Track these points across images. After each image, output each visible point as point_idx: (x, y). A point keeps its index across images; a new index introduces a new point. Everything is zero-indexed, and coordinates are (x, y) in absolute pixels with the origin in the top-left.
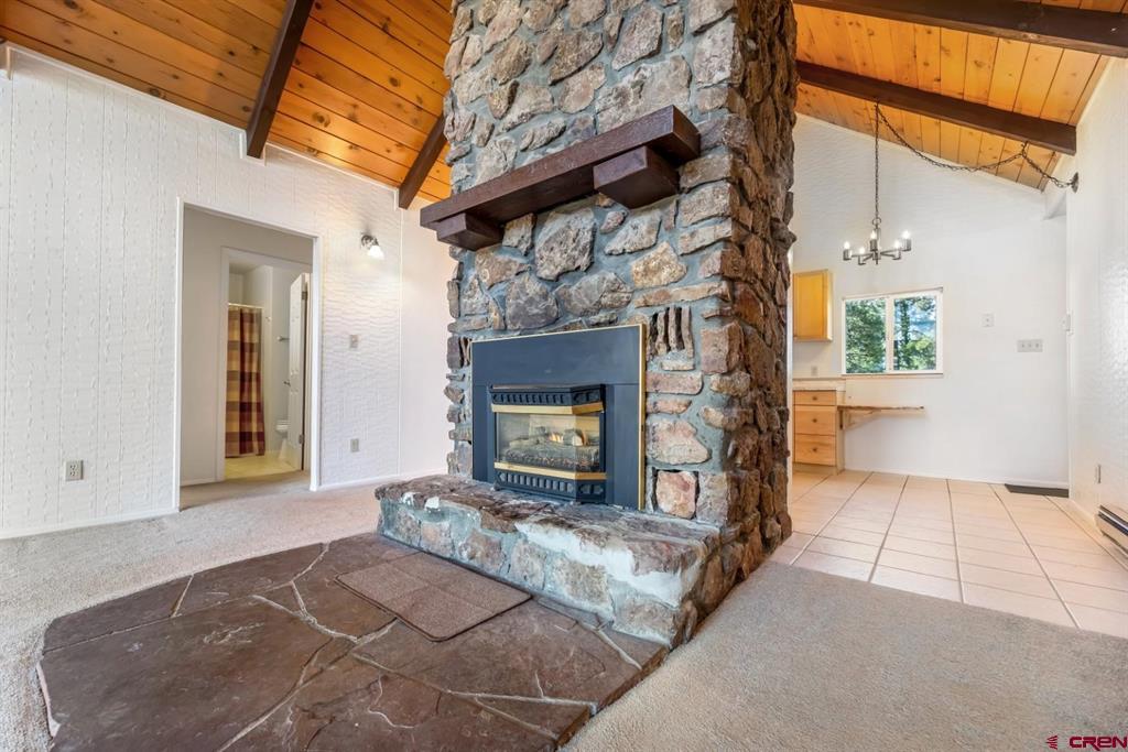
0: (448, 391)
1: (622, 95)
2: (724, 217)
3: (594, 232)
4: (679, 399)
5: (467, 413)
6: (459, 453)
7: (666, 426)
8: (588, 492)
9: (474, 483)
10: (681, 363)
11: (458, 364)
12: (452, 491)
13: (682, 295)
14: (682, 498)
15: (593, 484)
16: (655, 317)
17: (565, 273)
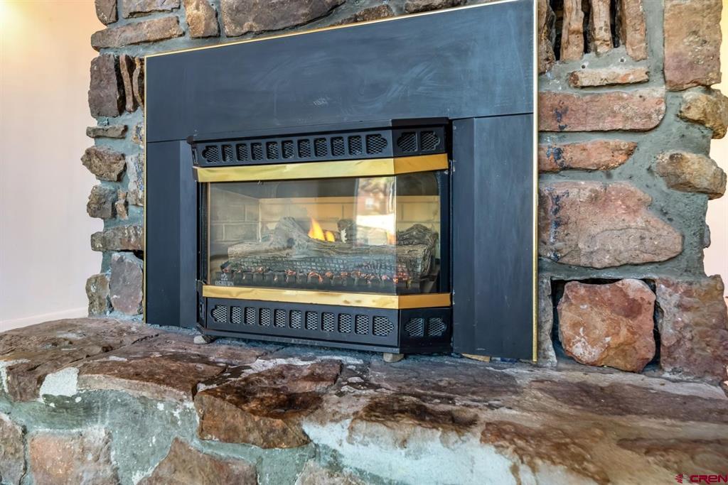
0: (89, 158)
4: (614, 141)
5: (131, 199)
6: (115, 276)
7: (586, 194)
8: (420, 333)
9: (151, 329)
10: (621, 71)
11: (114, 106)
12: (107, 349)
14: (624, 331)
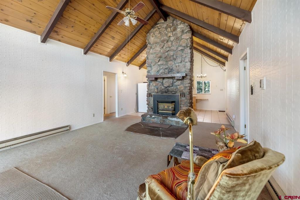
0: (147, 101)
1: (176, 66)
2: (189, 84)
3: (172, 82)
4: (184, 103)
7: (183, 106)
10: (184, 99)
11: (149, 97)
13: (184, 91)
15: (173, 113)
16: (181, 93)
17: (168, 86)
